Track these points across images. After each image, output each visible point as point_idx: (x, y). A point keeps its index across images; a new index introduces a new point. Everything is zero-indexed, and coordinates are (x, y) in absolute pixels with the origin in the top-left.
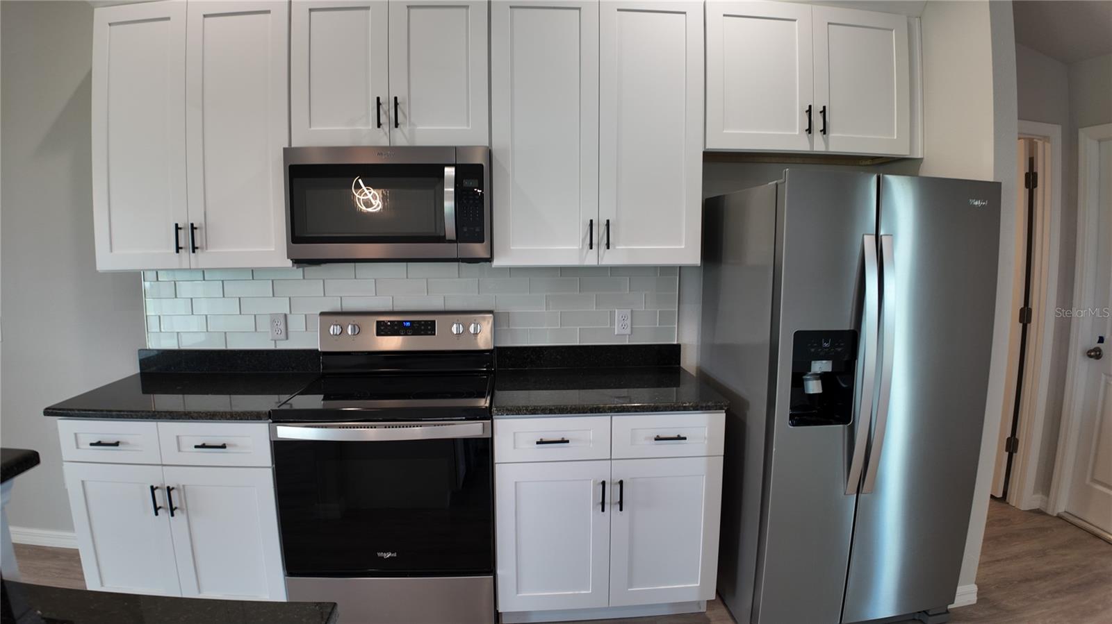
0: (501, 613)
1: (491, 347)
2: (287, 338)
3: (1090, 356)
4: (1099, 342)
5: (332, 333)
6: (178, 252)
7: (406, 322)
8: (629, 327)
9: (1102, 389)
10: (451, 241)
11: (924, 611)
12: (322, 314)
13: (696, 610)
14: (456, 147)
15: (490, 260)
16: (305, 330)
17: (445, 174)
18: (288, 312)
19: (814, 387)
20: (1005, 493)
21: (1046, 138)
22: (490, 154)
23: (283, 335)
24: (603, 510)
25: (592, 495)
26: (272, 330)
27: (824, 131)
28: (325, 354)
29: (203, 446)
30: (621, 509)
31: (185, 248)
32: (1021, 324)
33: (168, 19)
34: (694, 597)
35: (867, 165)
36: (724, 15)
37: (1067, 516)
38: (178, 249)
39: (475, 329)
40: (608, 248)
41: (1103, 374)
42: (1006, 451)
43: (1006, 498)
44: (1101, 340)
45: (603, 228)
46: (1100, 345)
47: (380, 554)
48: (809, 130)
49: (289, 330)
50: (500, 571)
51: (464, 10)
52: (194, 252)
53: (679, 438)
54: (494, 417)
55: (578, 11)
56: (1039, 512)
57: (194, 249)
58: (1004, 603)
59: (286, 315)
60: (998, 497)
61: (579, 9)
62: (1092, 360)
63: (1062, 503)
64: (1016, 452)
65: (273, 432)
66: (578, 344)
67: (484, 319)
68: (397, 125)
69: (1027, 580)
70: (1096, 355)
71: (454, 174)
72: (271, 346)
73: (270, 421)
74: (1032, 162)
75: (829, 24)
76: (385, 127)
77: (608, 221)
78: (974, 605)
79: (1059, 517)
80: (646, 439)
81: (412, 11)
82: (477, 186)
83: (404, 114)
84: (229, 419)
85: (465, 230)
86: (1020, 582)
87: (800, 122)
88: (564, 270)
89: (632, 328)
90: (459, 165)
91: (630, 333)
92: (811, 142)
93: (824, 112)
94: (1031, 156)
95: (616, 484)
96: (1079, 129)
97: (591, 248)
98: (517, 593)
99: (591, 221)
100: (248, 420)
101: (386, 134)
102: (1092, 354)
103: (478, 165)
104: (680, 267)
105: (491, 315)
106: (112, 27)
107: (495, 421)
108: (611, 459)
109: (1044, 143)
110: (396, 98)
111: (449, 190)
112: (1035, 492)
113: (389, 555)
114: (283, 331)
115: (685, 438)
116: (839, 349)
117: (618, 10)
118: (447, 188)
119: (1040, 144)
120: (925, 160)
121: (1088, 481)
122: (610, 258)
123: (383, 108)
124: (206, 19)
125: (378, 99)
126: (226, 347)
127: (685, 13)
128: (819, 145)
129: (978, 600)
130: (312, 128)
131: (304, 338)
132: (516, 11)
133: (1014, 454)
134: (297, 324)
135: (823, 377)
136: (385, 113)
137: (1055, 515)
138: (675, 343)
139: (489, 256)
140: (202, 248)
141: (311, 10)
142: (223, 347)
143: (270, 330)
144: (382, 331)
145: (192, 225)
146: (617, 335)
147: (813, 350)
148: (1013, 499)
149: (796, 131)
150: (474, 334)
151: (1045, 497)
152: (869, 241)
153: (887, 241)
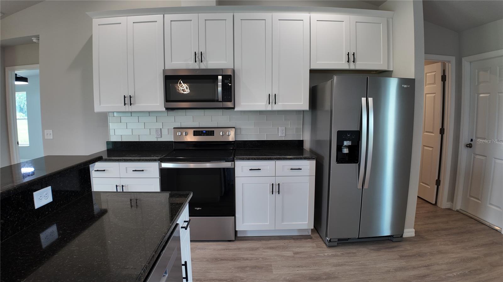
0: (237, 231)
1: (234, 140)
2: (161, 137)
3: (467, 147)
5: (178, 135)
6: (125, 105)
7: (204, 131)
8: (284, 133)
9: (472, 159)
10: (220, 102)
11: (392, 236)
12: (174, 128)
13: (307, 234)
14: (222, 69)
15: (234, 108)
16: (167, 134)
17: (219, 78)
18: (162, 128)
19: (346, 151)
20: (436, 202)
21: (449, 62)
22: (234, 71)
23: (160, 136)
24: (273, 194)
25: (269, 188)
26: (156, 133)
27: (354, 61)
28: (175, 142)
29: (136, 171)
30: (279, 194)
31: (127, 104)
32: (441, 135)
33: (120, 23)
34: (305, 227)
35: (374, 73)
36: (317, 21)
37: (460, 211)
38: (125, 104)
39: (229, 133)
40: (275, 104)
41: (472, 154)
42: (436, 185)
43: (436, 204)
44: (472, 140)
45: (274, 97)
46: (471, 142)
47: (195, 208)
48: (348, 61)
49: (162, 134)
50: (237, 215)
51: (225, 21)
52: (131, 105)
53: (299, 169)
54: (235, 161)
55: (265, 21)
56: (449, 209)
57: (131, 104)
58: (426, 237)
59: (161, 129)
60: (433, 203)
61: (265, 20)
62: (468, 148)
63: (458, 206)
64: (440, 185)
65: (160, 165)
66: (266, 140)
67: (232, 130)
68: (202, 62)
69: (437, 230)
70: (470, 146)
71: (221, 78)
72: (155, 140)
73: (159, 162)
74: (444, 71)
75: (356, 22)
76: (198, 62)
77: (275, 94)
78: (414, 237)
79: (457, 211)
80: (288, 169)
81: (207, 21)
82: (229, 82)
83: (204, 58)
84: (145, 161)
85: (225, 97)
86: (434, 231)
87: (345, 58)
88: (261, 112)
89: (285, 134)
90: (223, 75)
91: (284, 135)
92: (349, 66)
93: (354, 55)
94: (444, 69)
95: (277, 185)
96: (462, 58)
97: (269, 104)
98: (243, 223)
99: (269, 94)
100: (151, 161)
101: (198, 64)
103: (229, 75)
104: (303, 111)
105: (234, 129)
106: (99, 26)
107: (235, 162)
108: (275, 176)
109: (448, 64)
110: (201, 52)
111: (220, 84)
112: (448, 201)
113: (199, 208)
114: (160, 134)
115: (301, 169)
116: (353, 137)
117: (279, 20)
118: (219, 83)
119: (447, 64)
120: (394, 71)
121: (468, 196)
122: (276, 108)
123: (197, 55)
124: (134, 24)
125: (195, 52)
126: (139, 140)
127: (303, 20)
128: (352, 67)
129: (415, 235)
130: (172, 63)
131: (168, 137)
132: (243, 21)
133: (439, 186)
134: (165, 132)
135: (349, 147)
136: (198, 57)
137: (456, 210)
138: (302, 139)
139: (233, 107)
140: (133, 104)
141: (171, 21)
142: (138, 140)
143: (155, 134)
144: (196, 134)
145: (130, 96)
146: (280, 136)
147: (344, 137)
148: (439, 204)
149: (343, 62)
150: (228, 135)
151: (452, 203)
152: (364, 100)
153: (370, 100)
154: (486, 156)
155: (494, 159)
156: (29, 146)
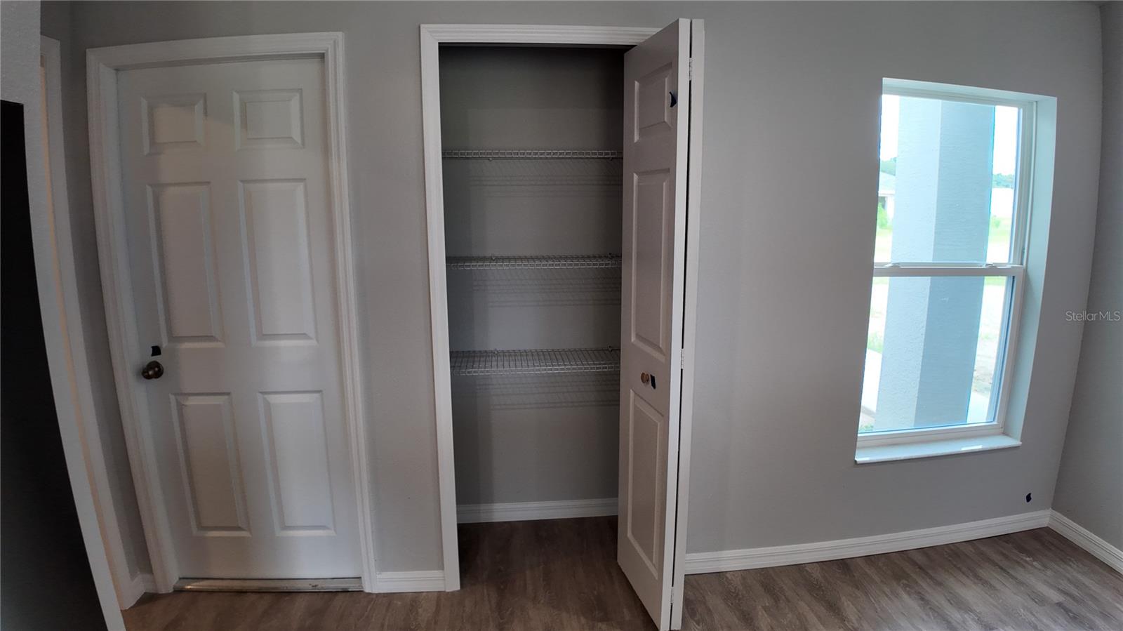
3: (149, 377)
4: (153, 355)
44: (156, 351)
46: (156, 358)
56: (149, 599)
62: (151, 379)
63: (174, 572)
70: (155, 372)
79: (179, 591)
96: (88, 50)
102: (151, 373)
112: (133, 575)
121: (195, 531)
137: (171, 590)
151: (148, 576)
154: (228, 394)
155: (260, 396)
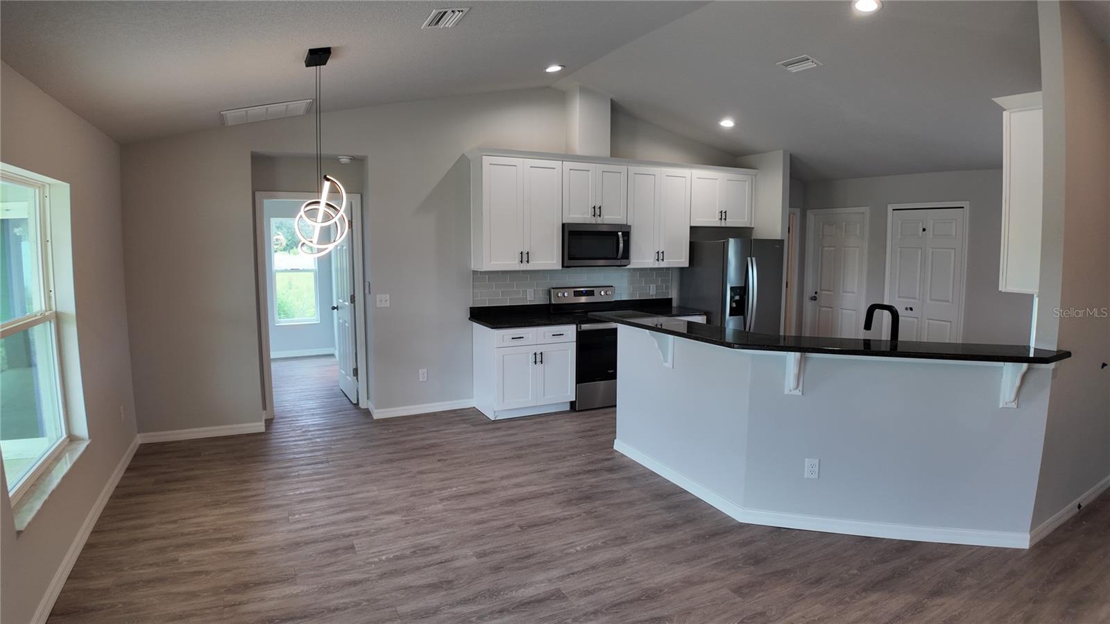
3: (812, 300)
5: (559, 296)
7: (584, 291)
9: (818, 311)
10: (619, 259)
12: (553, 288)
14: (621, 224)
15: (626, 266)
17: (619, 234)
19: (734, 305)
21: (794, 214)
22: (629, 226)
27: (725, 219)
29: (554, 335)
31: (523, 261)
33: (516, 166)
36: (697, 178)
40: (663, 261)
41: (817, 306)
44: (816, 293)
45: (662, 254)
48: (721, 218)
51: (619, 174)
55: (654, 175)
57: (527, 261)
65: (578, 328)
66: (638, 299)
68: (601, 216)
73: (577, 324)
75: (727, 180)
76: (596, 216)
77: (663, 251)
81: (604, 173)
82: (627, 238)
83: (603, 212)
85: (624, 255)
87: (718, 215)
90: (623, 231)
92: (721, 223)
93: (726, 212)
96: (807, 211)
97: (657, 261)
99: (658, 251)
101: (596, 219)
103: (627, 230)
104: (682, 268)
105: (613, 287)
110: (600, 206)
113: (612, 371)
116: (741, 292)
117: (666, 175)
120: (755, 228)
122: (661, 265)
124: (531, 168)
125: (594, 206)
127: (685, 177)
130: (569, 216)
132: (636, 175)
136: (597, 211)
138: (671, 297)
141: (569, 169)
146: (650, 295)
149: (717, 219)
152: (749, 259)
153: (754, 259)
154: (832, 308)
155: (840, 310)
156: (319, 322)
